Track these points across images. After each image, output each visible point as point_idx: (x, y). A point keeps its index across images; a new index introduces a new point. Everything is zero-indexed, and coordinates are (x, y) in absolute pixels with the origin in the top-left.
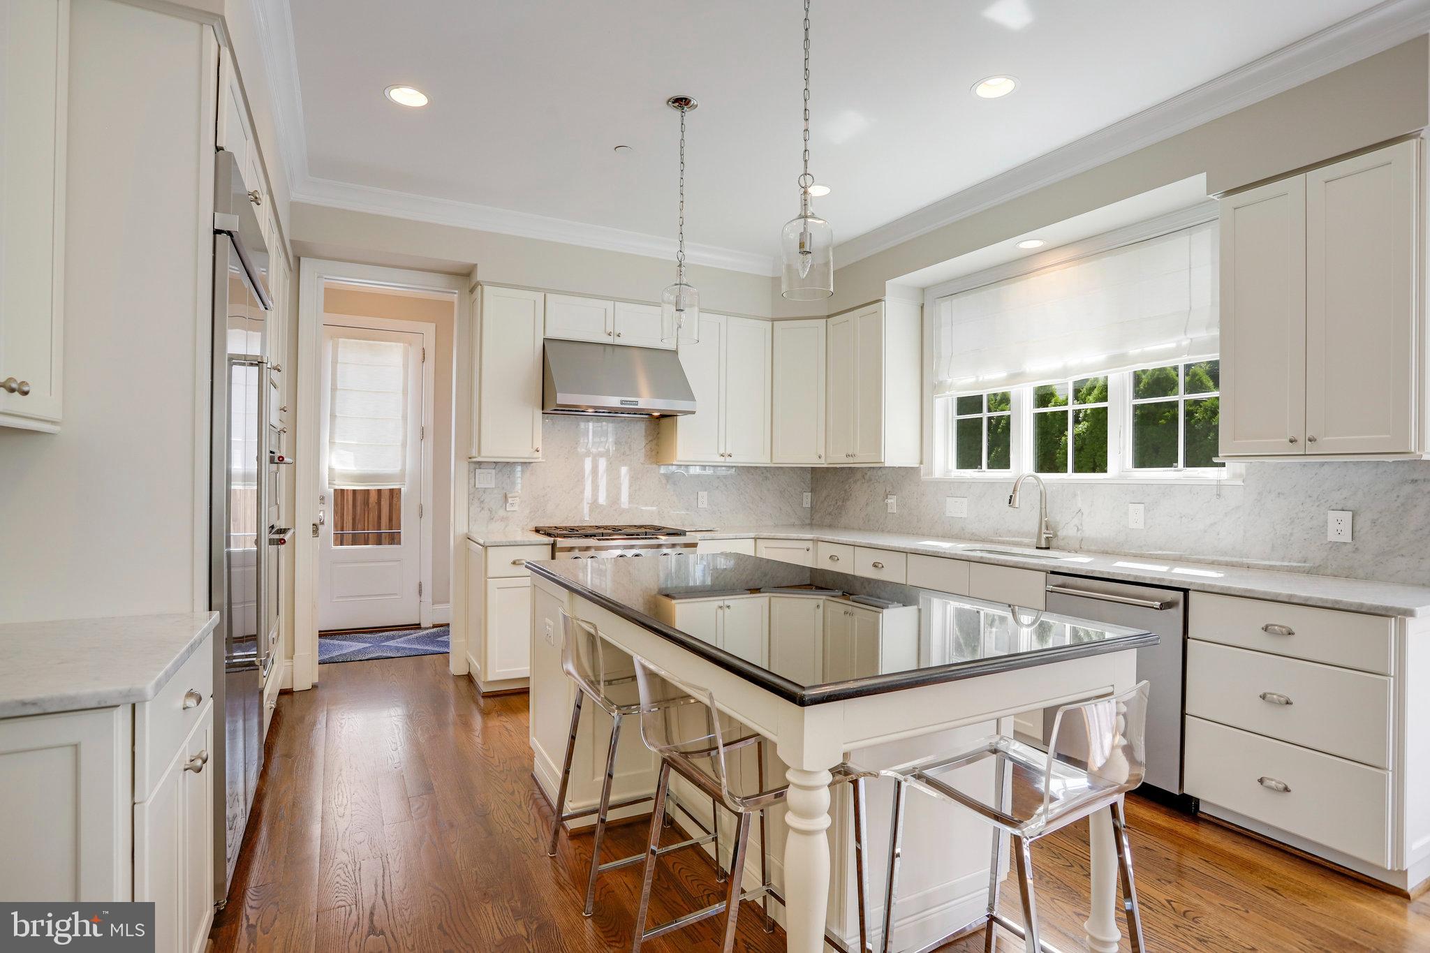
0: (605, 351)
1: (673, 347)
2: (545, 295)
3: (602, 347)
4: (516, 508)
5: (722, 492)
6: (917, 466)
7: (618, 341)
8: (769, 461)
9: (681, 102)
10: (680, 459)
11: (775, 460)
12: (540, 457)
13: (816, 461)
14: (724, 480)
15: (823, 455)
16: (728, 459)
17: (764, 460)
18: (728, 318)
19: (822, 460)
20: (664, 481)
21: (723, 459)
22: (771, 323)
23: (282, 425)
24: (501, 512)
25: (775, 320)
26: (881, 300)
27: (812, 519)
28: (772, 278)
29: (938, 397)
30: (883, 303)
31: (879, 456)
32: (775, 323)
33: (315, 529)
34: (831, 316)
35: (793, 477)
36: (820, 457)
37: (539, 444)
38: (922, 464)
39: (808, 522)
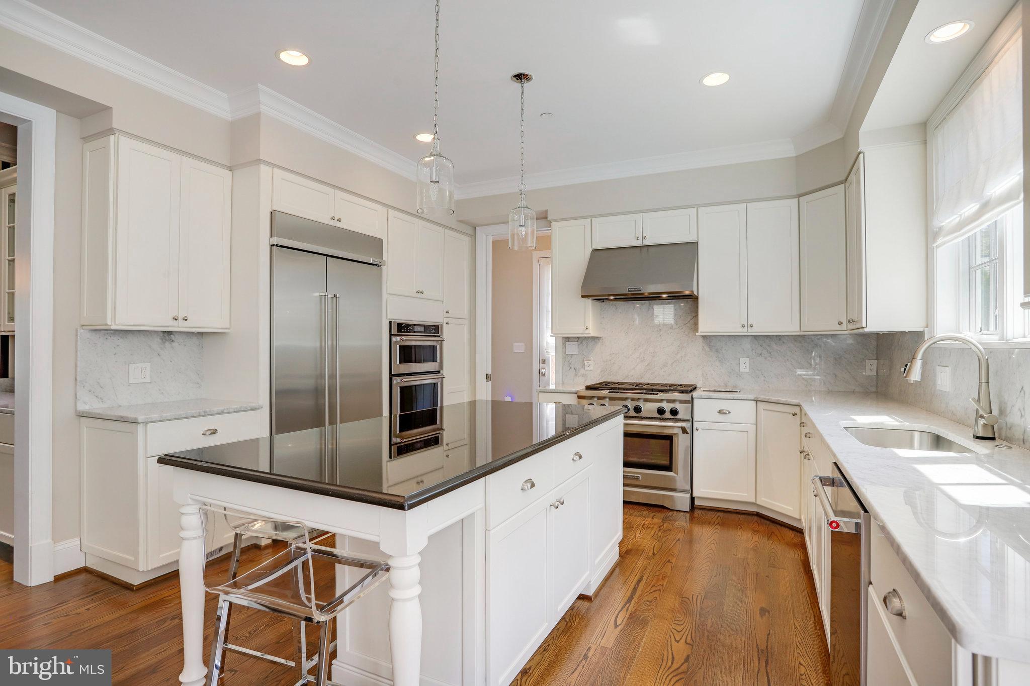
0: (641, 251)
1: (694, 239)
2: (591, 220)
3: (639, 249)
4: (591, 368)
5: (766, 359)
6: (921, 329)
7: (646, 243)
8: (798, 330)
9: (519, 77)
10: (703, 331)
11: (803, 329)
12: (592, 333)
13: (838, 327)
14: (768, 348)
15: (845, 322)
16: (750, 329)
17: (790, 327)
18: (748, 204)
19: (844, 327)
20: (707, 349)
21: (745, 329)
22: (796, 200)
23: (446, 320)
24: (582, 371)
25: (800, 196)
26: (860, 153)
27: (877, 387)
28: (797, 157)
29: (937, 247)
30: (861, 155)
31: (861, 321)
32: (801, 198)
33: (488, 377)
34: (846, 180)
35: (852, 344)
36: (840, 324)
37: (591, 323)
38: (927, 327)
39: (874, 389)
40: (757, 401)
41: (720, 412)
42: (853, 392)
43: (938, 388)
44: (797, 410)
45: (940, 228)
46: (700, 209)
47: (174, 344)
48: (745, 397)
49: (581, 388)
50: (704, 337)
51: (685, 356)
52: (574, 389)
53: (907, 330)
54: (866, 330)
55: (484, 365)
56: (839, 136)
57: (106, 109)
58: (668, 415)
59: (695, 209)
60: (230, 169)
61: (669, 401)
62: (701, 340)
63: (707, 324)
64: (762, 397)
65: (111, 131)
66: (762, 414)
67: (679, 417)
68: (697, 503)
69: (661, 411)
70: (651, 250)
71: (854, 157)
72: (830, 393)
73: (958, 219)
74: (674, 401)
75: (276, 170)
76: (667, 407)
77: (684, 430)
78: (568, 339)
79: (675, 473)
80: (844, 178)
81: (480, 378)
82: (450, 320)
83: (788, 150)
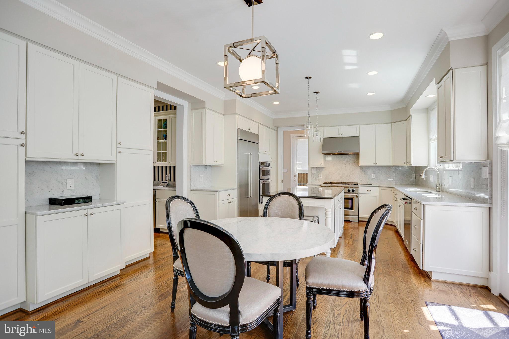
0: (340, 139)
1: (358, 135)
2: (323, 128)
4: (321, 177)
5: (380, 174)
7: (342, 136)
8: (391, 165)
9: (316, 92)
10: (361, 165)
11: (393, 165)
12: (323, 165)
13: (404, 164)
14: (381, 170)
15: (406, 163)
16: (376, 165)
17: (389, 164)
18: (376, 125)
19: (405, 164)
20: (361, 171)
21: (375, 165)
22: (391, 124)
23: (271, 161)
24: (318, 178)
25: (392, 123)
26: (410, 115)
27: (415, 183)
28: (391, 111)
29: (431, 143)
30: (411, 116)
31: (411, 163)
32: (392, 124)
33: (282, 181)
34: (407, 120)
35: (408, 169)
36: (404, 163)
37: (323, 162)
38: (428, 165)
39: (414, 183)
40: (379, 187)
41: (367, 190)
42: (408, 184)
43: (430, 181)
44: (392, 189)
45: (431, 138)
46: (360, 126)
47: (207, 169)
48: (376, 186)
49: (321, 183)
50: (360, 167)
51: (354, 173)
52: (319, 184)
53: (423, 165)
54: (412, 165)
55: (281, 177)
56: (405, 106)
57: (204, 102)
58: (351, 192)
59: (359, 126)
60: (224, 115)
61: (351, 187)
62: (359, 168)
63: (362, 163)
64: (381, 186)
65: (204, 108)
66: (381, 191)
67: (355, 192)
68: (360, 220)
69: (349, 191)
70: (343, 138)
71: (409, 116)
72: (401, 184)
73: (435, 137)
74: (353, 187)
75: (239, 116)
76: (351, 189)
77: (357, 196)
78: (313, 168)
79: (354, 210)
80: (406, 119)
81: (280, 181)
82: (272, 161)
83: (388, 108)
